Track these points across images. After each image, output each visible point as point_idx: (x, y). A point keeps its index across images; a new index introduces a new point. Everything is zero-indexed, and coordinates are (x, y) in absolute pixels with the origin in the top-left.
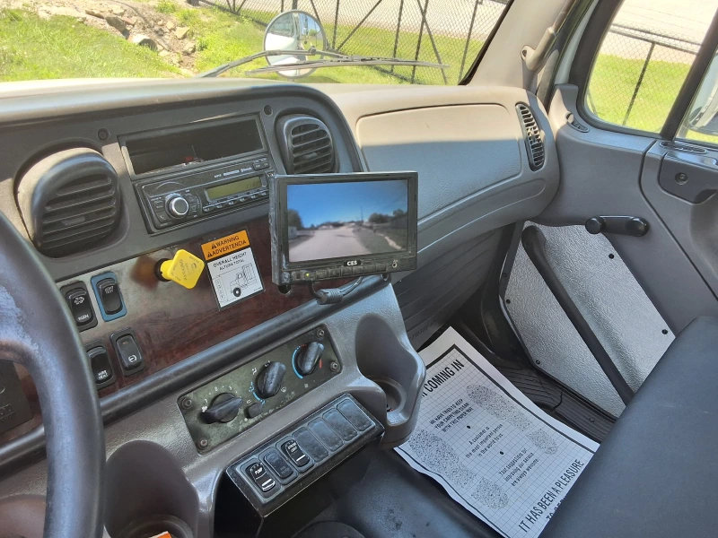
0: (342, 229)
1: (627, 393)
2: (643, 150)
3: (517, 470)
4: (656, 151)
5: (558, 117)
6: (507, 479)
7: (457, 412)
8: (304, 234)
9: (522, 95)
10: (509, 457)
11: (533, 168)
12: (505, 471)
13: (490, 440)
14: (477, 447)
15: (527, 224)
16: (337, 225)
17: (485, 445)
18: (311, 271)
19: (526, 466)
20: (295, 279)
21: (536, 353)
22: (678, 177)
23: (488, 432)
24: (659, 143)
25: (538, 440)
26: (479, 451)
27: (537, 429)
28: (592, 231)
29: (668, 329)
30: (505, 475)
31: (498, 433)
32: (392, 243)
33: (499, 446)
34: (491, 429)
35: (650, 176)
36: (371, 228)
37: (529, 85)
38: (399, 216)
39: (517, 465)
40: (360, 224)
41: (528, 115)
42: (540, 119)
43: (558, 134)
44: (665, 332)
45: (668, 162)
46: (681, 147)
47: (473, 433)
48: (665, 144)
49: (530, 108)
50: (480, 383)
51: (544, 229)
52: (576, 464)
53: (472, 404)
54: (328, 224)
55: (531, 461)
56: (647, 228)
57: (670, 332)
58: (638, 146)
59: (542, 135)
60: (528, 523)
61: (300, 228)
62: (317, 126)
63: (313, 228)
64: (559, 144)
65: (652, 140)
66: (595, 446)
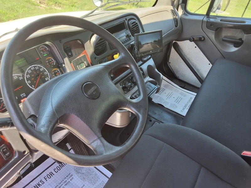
0: (149, 44)
1: (201, 80)
2: (202, 19)
3: (178, 101)
4: (205, 19)
5: (180, 12)
6: (176, 103)
7: (162, 90)
8: (142, 46)
9: (172, 8)
10: (176, 98)
11: (176, 26)
12: (175, 101)
13: (171, 95)
14: (168, 97)
15: (174, 42)
16: (148, 43)
17: (170, 96)
18: (144, 54)
19: (180, 100)
20: (141, 56)
21: (178, 75)
22: (211, 25)
23: (170, 94)
24: (206, 17)
25: (181, 94)
26: (169, 98)
27: (181, 92)
28: (191, 41)
29: (210, 63)
30: (176, 102)
31: (172, 94)
32: (158, 46)
33: (173, 96)
34: (171, 93)
35: (205, 25)
36: (154, 43)
37: (172, 4)
38: (159, 40)
39: (178, 100)
40: (152, 43)
41: (174, 13)
42: (176, 13)
43: (181, 17)
44: (209, 64)
45: (208, 22)
46: (211, 17)
47: (167, 94)
48: (207, 17)
49: (174, 11)
50: (166, 83)
51: (179, 42)
52: (191, 98)
53: (165, 88)
54: (146, 43)
55: (181, 98)
56: (204, 39)
57: (211, 64)
58: (201, 18)
59: (177, 17)
60: (183, 111)
61: (141, 45)
62: (136, 22)
63: (143, 45)
64: (181, 19)
65: (204, 16)
66: (196, 94)
